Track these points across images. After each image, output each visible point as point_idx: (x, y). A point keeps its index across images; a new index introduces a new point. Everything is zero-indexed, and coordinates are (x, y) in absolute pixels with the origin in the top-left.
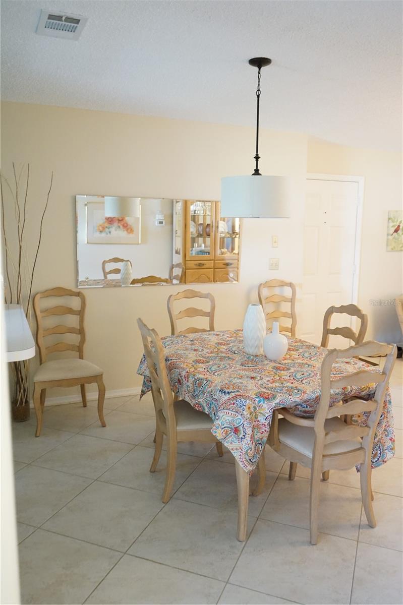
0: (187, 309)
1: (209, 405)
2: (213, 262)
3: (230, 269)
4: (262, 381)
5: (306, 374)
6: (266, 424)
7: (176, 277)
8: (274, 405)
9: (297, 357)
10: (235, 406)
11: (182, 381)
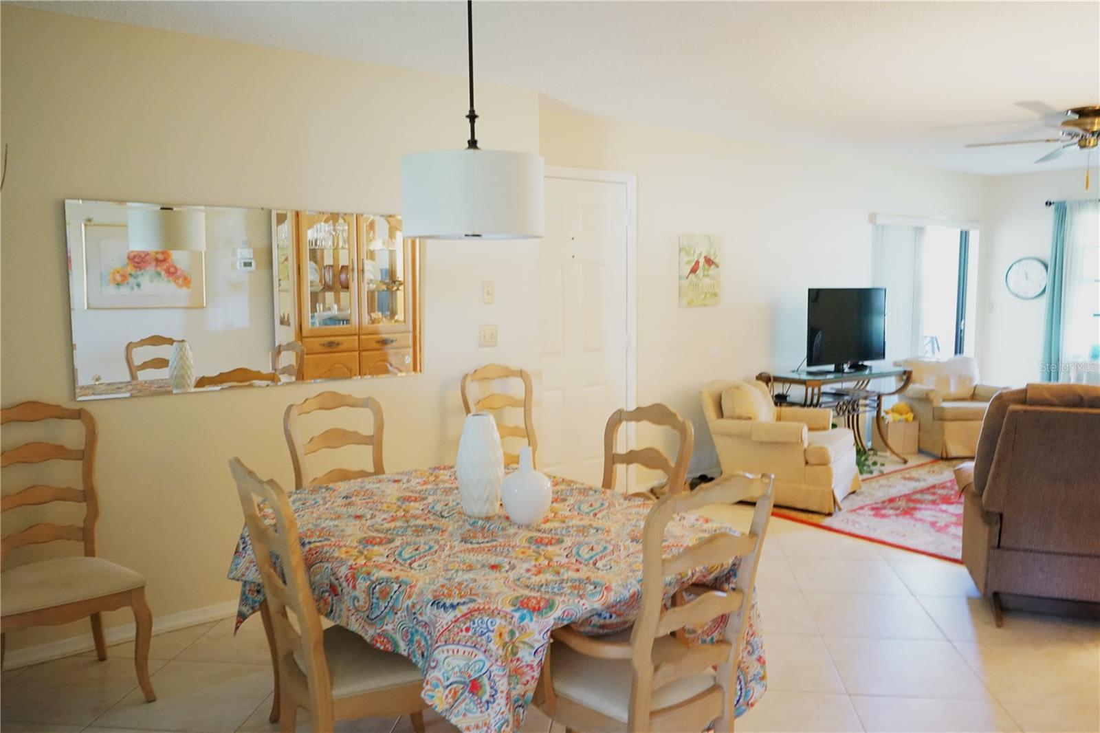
0: (327, 432)
1: (409, 636)
2: (356, 337)
3: (391, 351)
4: (514, 571)
5: (598, 549)
6: (535, 664)
7: (286, 371)
8: (552, 622)
9: (567, 513)
10: (470, 633)
11: (340, 589)
